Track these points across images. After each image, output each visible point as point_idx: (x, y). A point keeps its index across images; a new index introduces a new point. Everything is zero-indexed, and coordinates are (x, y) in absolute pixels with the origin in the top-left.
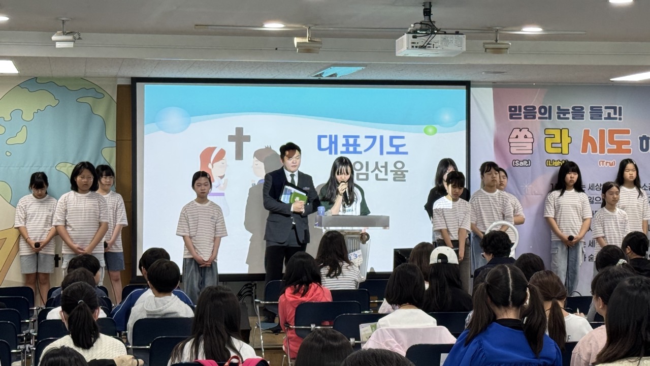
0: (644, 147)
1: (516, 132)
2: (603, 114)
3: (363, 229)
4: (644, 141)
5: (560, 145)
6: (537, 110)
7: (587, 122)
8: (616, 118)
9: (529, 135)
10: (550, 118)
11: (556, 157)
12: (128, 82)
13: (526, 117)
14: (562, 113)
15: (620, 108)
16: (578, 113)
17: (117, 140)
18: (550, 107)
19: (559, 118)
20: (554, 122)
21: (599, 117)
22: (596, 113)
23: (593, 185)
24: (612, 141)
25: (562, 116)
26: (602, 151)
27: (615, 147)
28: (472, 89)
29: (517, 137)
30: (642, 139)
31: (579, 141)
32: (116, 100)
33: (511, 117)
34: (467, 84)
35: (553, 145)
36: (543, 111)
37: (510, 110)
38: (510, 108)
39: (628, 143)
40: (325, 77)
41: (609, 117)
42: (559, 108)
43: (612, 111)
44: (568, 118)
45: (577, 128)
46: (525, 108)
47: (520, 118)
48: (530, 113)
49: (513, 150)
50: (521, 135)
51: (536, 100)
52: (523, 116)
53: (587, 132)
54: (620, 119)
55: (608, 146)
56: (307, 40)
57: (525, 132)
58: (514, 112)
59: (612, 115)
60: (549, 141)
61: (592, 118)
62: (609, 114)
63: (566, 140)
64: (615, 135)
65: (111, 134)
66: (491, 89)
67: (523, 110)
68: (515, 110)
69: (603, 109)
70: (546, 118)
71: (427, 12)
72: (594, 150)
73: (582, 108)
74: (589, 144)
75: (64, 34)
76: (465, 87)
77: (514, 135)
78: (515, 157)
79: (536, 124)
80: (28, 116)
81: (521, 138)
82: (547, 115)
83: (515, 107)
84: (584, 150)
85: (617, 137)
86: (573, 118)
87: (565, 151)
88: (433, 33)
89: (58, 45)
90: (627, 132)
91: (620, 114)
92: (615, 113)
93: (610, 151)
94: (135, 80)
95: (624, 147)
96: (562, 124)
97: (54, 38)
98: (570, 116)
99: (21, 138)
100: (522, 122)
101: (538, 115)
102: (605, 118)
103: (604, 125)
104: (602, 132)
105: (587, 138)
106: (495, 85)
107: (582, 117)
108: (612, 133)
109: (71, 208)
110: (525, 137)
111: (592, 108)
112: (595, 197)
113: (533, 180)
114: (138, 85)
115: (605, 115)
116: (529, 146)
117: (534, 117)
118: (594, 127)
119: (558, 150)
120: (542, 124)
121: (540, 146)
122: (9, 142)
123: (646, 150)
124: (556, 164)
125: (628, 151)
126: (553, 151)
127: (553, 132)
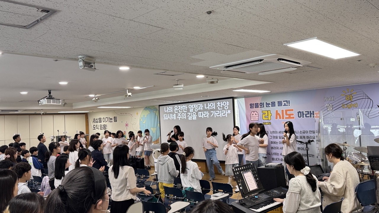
0: (300, 116)
1: (253, 113)
2: (282, 104)
4: (300, 113)
5: (267, 117)
6: (259, 105)
7: (277, 108)
8: (288, 105)
9: (257, 114)
10: (264, 107)
11: (266, 121)
13: (255, 107)
14: (268, 104)
15: (289, 101)
16: (273, 104)
18: (263, 103)
19: (267, 107)
20: (265, 108)
22: (280, 104)
23: (280, 131)
24: (286, 114)
25: (267, 106)
26: (283, 118)
27: (288, 116)
28: (235, 99)
29: (253, 115)
30: (298, 113)
31: (274, 115)
33: (251, 108)
35: (265, 117)
36: (261, 104)
37: (250, 105)
38: (250, 104)
39: (293, 114)
41: (285, 105)
42: (266, 103)
44: (270, 107)
45: (273, 110)
46: (255, 104)
47: (254, 108)
48: (257, 106)
49: (252, 119)
51: (258, 101)
52: (254, 107)
53: (277, 111)
54: (289, 105)
55: (285, 116)
57: (255, 113)
58: (252, 106)
59: (286, 104)
60: (263, 116)
61: (278, 106)
62: (285, 104)
63: (270, 115)
64: (288, 112)
66: (244, 98)
67: (254, 105)
68: (252, 105)
69: (282, 102)
70: (262, 107)
72: (280, 118)
73: (275, 102)
74: (278, 116)
76: (232, 99)
77: (252, 114)
79: (259, 110)
80: (146, 117)
81: (255, 115)
82: (263, 106)
83: (252, 104)
84: (277, 118)
85: (288, 113)
86: (272, 106)
87: (269, 119)
90: (292, 110)
91: (289, 103)
92: (287, 103)
93: (286, 118)
95: (291, 116)
96: (268, 109)
99: (145, 122)
100: (255, 109)
101: (259, 106)
102: (283, 105)
103: (283, 108)
104: (283, 111)
105: (277, 114)
107: (275, 106)
108: (286, 111)
110: (256, 114)
111: (278, 102)
112: (281, 136)
115: (283, 104)
116: (257, 118)
117: (258, 107)
118: (280, 109)
119: (267, 119)
120: (261, 109)
121: (260, 118)
122: (143, 123)
123: (301, 117)
124: (267, 124)
125: (293, 118)
126: (265, 119)
127: (265, 112)
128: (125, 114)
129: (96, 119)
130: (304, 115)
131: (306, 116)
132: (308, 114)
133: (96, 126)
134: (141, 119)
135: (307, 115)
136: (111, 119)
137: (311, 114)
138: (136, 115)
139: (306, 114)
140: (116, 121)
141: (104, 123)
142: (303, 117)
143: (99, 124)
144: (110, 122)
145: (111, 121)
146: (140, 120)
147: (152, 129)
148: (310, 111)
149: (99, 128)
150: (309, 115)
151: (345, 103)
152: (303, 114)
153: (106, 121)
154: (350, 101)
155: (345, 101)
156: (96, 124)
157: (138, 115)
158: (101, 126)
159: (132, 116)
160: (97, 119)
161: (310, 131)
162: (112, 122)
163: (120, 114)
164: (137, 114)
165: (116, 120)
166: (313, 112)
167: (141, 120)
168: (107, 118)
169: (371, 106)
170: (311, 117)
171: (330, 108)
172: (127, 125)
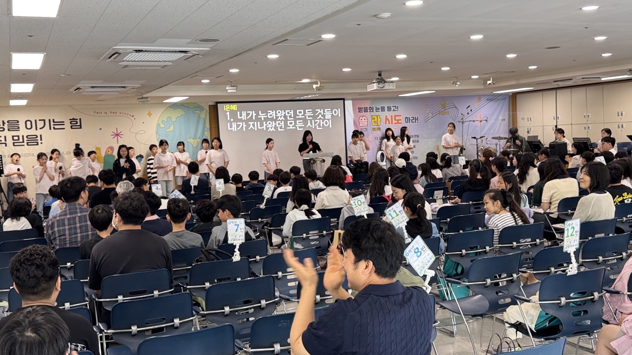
3: (323, 158)
5: (377, 122)
6: (368, 109)
7: (386, 113)
8: (396, 111)
9: (366, 119)
10: (373, 111)
11: (376, 127)
12: (215, 104)
13: (364, 112)
14: (377, 109)
15: (398, 107)
16: (383, 109)
17: (210, 128)
18: (373, 107)
19: (376, 111)
20: (375, 113)
21: (391, 110)
22: (389, 109)
24: (395, 120)
26: (392, 124)
27: (396, 122)
28: (345, 101)
30: (406, 118)
31: (384, 120)
32: (208, 110)
33: (359, 112)
34: (344, 99)
35: (375, 122)
36: (370, 109)
38: (359, 108)
39: (401, 120)
40: (295, 99)
41: (394, 110)
42: (376, 107)
45: (383, 115)
48: (366, 110)
49: (361, 125)
51: (367, 105)
53: (386, 116)
54: (398, 111)
55: (394, 121)
56: (319, 86)
57: (364, 117)
58: (360, 110)
60: (373, 121)
61: (388, 111)
63: (379, 120)
65: (208, 125)
66: (351, 101)
67: (363, 109)
69: (392, 107)
70: (371, 112)
71: (380, 75)
72: (389, 123)
73: (384, 107)
74: (387, 121)
75: (232, 86)
76: (343, 101)
77: (360, 119)
78: (361, 128)
79: (368, 114)
80: (174, 119)
81: (363, 120)
84: (386, 124)
85: (397, 118)
87: (379, 124)
88: (384, 83)
89: (229, 91)
90: (400, 116)
91: (398, 109)
92: (396, 109)
93: (395, 123)
94: (217, 103)
95: (400, 122)
96: (377, 113)
97: (227, 88)
98: (380, 110)
99: (171, 128)
100: (363, 113)
101: (369, 111)
103: (392, 113)
104: (392, 116)
105: (387, 119)
106: (352, 100)
107: (384, 111)
108: (395, 116)
109: (212, 156)
111: (388, 107)
113: (368, 136)
114: (219, 104)
115: (392, 110)
116: (366, 123)
118: (389, 114)
119: (377, 124)
120: (370, 114)
121: (370, 123)
122: (167, 131)
123: (407, 122)
124: (376, 129)
125: (401, 123)
126: (375, 124)
127: (374, 117)
128: (103, 114)
130: (411, 121)
131: (412, 122)
132: (413, 120)
134: (161, 124)
135: (413, 121)
136: (62, 123)
137: (416, 119)
138: (148, 116)
140: (81, 128)
141: (33, 132)
142: (409, 122)
143: (9, 134)
144: (54, 128)
145: (57, 127)
146: (158, 125)
147: (191, 141)
149: (10, 141)
151: (441, 111)
152: (410, 120)
153: (39, 127)
154: (444, 109)
155: (441, 109)
157: (152, 116)
158: (16, 138)
159: (133, 118)
160: (2, 123)
161: (415, 136)
162: (64, 129)
163: (93, 114)
164: (150, 114)
165: (80, 125)
166: (418, 117)
167: (162, 126)
168: (44, 120)
169: (457, 114)
170: (416, 122)
171: (430, 115)
172: (117, 135)
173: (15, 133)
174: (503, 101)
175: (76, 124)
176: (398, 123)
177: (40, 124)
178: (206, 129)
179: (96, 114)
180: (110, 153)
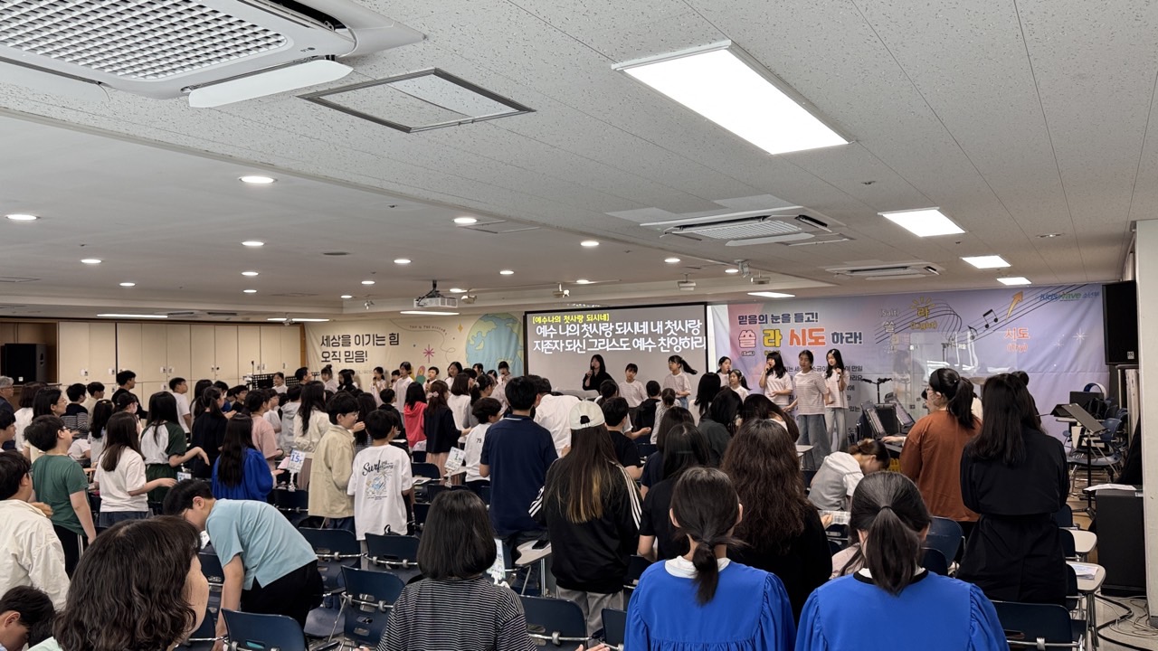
0: (835, 341)
1: (744, 333)
4: (836, 336)
5: (774, 341)
6: (757, 318)
7: (793, 325)
8: (813, 321)
9: (753, 335)
10: (767, 323)
12: (523, 315)
13: (750, 323)
14: (775, 319)
15: (816, 314)
16: (786, 318)
17: (524, 346)
18: (766, 316)
19: (773, 322)
20: (770, 325)
21: (802, 320)
22: (799, 318)
24: (811, 337)
26: (804, 344)
27: (813, 341)
28: (708, 306)
29: (745, 336)
30: (833, 335)
31: (787, 337)
32: (522, 323)
33: (740, 324)
34: (706, 304)
35: (770, 341)
36: (762, 318)
37: (739, 319)
38: (739, 317)
39: (823, 338)
41: (808, 320)
42: (772, 315)
43: (810, 316)
44: (779, 323)
45: (785, 329)
46: (750, 316)
47: (746, 324)
48: (753, 320)
49: (742, 345)
50: (747, 335)
51: (756, 311)
52: (748, 322)
53: (793, 331)
54: (817, 321)
55: (808, 340)
57: (750, 333)
58: (742, 320)
59: (811, 319)
60: (766, 338)
61: (796, 322)
62: (809, 318)
63: (778, 337)
65: (521, 342)
66: (726, 306)
67: (748, 318)
69: (804, 315)
70: (764, 323)
71: (435, 286)
72: (799, 343)
73: (789, 315)
74: (795, 340)
76: (702, 306)
77: (742, 335)
78: (744, 350)
79: (757, 327)
80: (484, 335)
81: (747, 337)
83: (743, 317)
84: (792, 343)
85: (814, 334)
86: (783, 322)
87: (778, 344)
90: (823, 330)
91: (817, 318)
92: (813, 318)
93: (809, 344)
94: (527, 313)
95: (820, 341)
96: (775, 326)
98: (780, 321)
99: (481, 347)
100: (748, 326)
101: (758, 321)
102: (806, 321)
103: (805, 326)
104: (804, 331)
105: (793, 335)
106: (729, 303)
107: (789, 321)
108: (811, 331)
110: (750, 336)
111: (796, 315)
113: (756, 364)
115: (805, 319)
116: (753, 342)
117: (756, 323)
118: (798, 328)
120: (761, 327)
121: (760, 343)
122: (477, 348)
123: (837, 342)
125: (824, 343)
126: (770, 344)
127: (769, 332)
128: (418, 329)
129: (334, 338)
130: (844, 340)
131: (847, 342)
132: (851, 337)
133: (332, 354)
134: (471, 340)
135: (849, 340)
136: (382, 339)
137: (856, 337)
138: (458, 330)
139: (847, 338)
140: (398, 344)
141: (360, 348)
142: (842, 342)
143: (342, 349)
144: (377, 345)
145: (379, 343)
146: (468, 341)
148: (855, 334)
149: (343, 358)
150: (853, 340)
151: (916, 321)
152: (842, 338)
153: (365, 342)
154: (924, 318)
155: (917, 317)
156: (330, 349)
157: (463, 330)
158: (347, 354)
159: (444, 333)
160: (337, 338)
161: (855, 367)
162: (385, 345)
163: (409, 328)
164: (460, 328)
165: (398, 341)
166: (860, 334)
167: (472, 342)
168: (370, 336)
169: (958, 327)
170: (856, 342)
171: (890, 329)
172: (429, 353)
173: (347, 349)
174: (1088, 301)
175: (394, 340)
176: (817, 343)
177: (366, 339)
178: (519, 348)
179: (412, 329)
180: (421, 374)
